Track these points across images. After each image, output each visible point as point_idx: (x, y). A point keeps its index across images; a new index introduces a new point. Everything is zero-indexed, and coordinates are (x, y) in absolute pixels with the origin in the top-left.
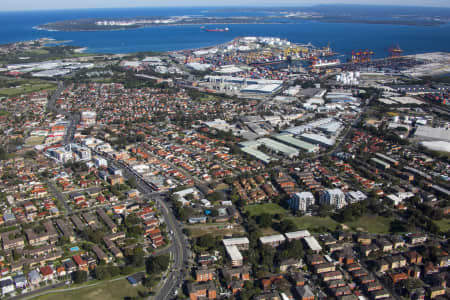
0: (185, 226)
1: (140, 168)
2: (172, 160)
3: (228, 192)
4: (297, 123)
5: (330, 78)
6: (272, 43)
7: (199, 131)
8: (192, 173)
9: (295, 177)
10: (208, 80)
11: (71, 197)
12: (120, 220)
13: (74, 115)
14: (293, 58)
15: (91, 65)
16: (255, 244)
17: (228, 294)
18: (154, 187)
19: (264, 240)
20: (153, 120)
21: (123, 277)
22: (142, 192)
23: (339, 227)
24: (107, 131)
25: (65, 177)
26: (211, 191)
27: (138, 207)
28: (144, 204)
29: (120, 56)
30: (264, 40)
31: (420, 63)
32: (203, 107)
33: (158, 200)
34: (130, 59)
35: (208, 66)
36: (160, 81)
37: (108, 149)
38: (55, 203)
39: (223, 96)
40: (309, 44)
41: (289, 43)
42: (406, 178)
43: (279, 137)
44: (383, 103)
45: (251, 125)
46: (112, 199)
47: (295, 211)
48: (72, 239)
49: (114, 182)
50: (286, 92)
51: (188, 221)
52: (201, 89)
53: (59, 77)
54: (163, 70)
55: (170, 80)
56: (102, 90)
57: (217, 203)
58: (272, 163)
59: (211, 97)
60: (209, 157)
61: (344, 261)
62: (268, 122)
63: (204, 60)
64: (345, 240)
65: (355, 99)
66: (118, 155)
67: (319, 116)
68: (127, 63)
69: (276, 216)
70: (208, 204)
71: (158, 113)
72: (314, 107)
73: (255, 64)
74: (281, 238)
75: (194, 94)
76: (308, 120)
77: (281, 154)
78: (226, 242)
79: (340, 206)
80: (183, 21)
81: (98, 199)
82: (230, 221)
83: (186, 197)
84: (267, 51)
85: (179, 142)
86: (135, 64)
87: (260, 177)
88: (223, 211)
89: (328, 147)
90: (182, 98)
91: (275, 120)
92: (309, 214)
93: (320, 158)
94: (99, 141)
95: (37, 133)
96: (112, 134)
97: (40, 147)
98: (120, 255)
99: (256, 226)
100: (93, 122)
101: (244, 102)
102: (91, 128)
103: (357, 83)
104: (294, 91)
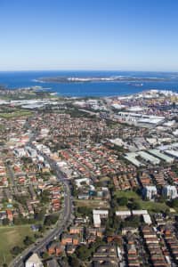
0: (75, 200)
1: (61, 164)
2: (81, 160)
3: (108, 182)
4: (165, 143)
6: (166, 95)
7: (104, 145)
8: (91, 169)
9: (152, 176)
10: (120, 115)
11: (18, 176)
12: (39, 193)
13: (37, 131)
14: (177, 104)
15: (56, 103)
16: (112, 215)
17: (85, 243)
18: (65, 176)
19: (118, 213)
20: (80, 137)
21: (29, 226)
22: (58, 177)
23: (168, 210)
24: (51, 141)
25: (18, 165)
26: (97, 181)
27: (52, 186)
28: (56, 185)
29: (75, 98)
30: (162, 92)
32: (112, 131)
33: (65, 183)
34: (79, 100)
35: (123, 106)
36: (92, 114)
37: (48, 151)
38: (8, 179)
39: (126, 125)
43: (151, 151)
45: (137, 143)
46: (39, 180)
47: (144, 198)
48: (10, 200)
49: (44, 171)
50: (166, 124)
51: (78, 197)
52: (114, 120)
53: (36, 109)
54: (96, 107)
55: (97, 114)
56: (57, 118)
57: (98, 188)
58: (141, 167)
59: (119, 125)
60: (104, 160)
61: (164, 232)
62: (148, 142)
63: (122, 103)
64: (170, 218)
66: (52, 155)
68: (77, 103)
69: (131, 200)
70: (93, 188)
71: (84, 133)
73: (152, 106)
74: (129, 213)
75: (109, 123)
76: (173, 142)
77: (149, 161)
78: (95, 212)
79: (174, 197)
80: (118, 80)
81: (32, 180)
82: (103, 200)
83: (81, 183)
84: (162, 99)
85: (90, 150)
86: (81, 103)
87: (130, 175)
88: (100, 193)
90: (101, 125)
91: (152, 141)
92: (153, 200)
93: (172, 166)
94: (44, 147)
95: (14, 139)
96: (53, 143)
97: (12, 147)
98: (32, 212)
99: (117, 204)
100: (46, 135)
101: (137, 129)
102: (43, 139)
104: (170, 124)
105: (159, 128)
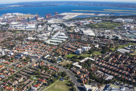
0: (58, 64)
1: (26, 53)
2: (31, 49)
5: (46, 22)
6: (17, 15)
8: (42, 52)
10: (11, 27)
14: (29, 18)
17: (87, 75)
19: (81, 62)
21: (58, 80)
22: (34, 59)
26: (53, 55)
27: (38, 63)
30: (14, 14)
31: (64, 16)
32: (20, 35)
35: (5, 23)
37: (7, 50)
39: (22, 31)
40: (29, 14)
41: (23, 14)
42: (93, 42)
44: (68, 27)
45: (40, 37)
46: (28, 63)
47: (79, 54)
49: (23, 58)
51: (57, 63)
52: (12, 30)
58: (58, 45)
59: (18, 31)
61: (101, 61)
62: (44, 35)
65: (59, 27)
66: (14, 51)
67: (55, 32)
70: (56, 58)
71: (8, 38)
72: (51, 30)
73: (20, 21)
74: (84, 60)
77: (57, 43)
78: (73, 64)
79: (87, 51)
82: (66, 60)
83: (49, 57)
88: (62, 58)
89: (67, 39)
92: (82, 54)
101: (30, 31)
103: (55, 23)
104: (40, 26)
105: (38, 29)
